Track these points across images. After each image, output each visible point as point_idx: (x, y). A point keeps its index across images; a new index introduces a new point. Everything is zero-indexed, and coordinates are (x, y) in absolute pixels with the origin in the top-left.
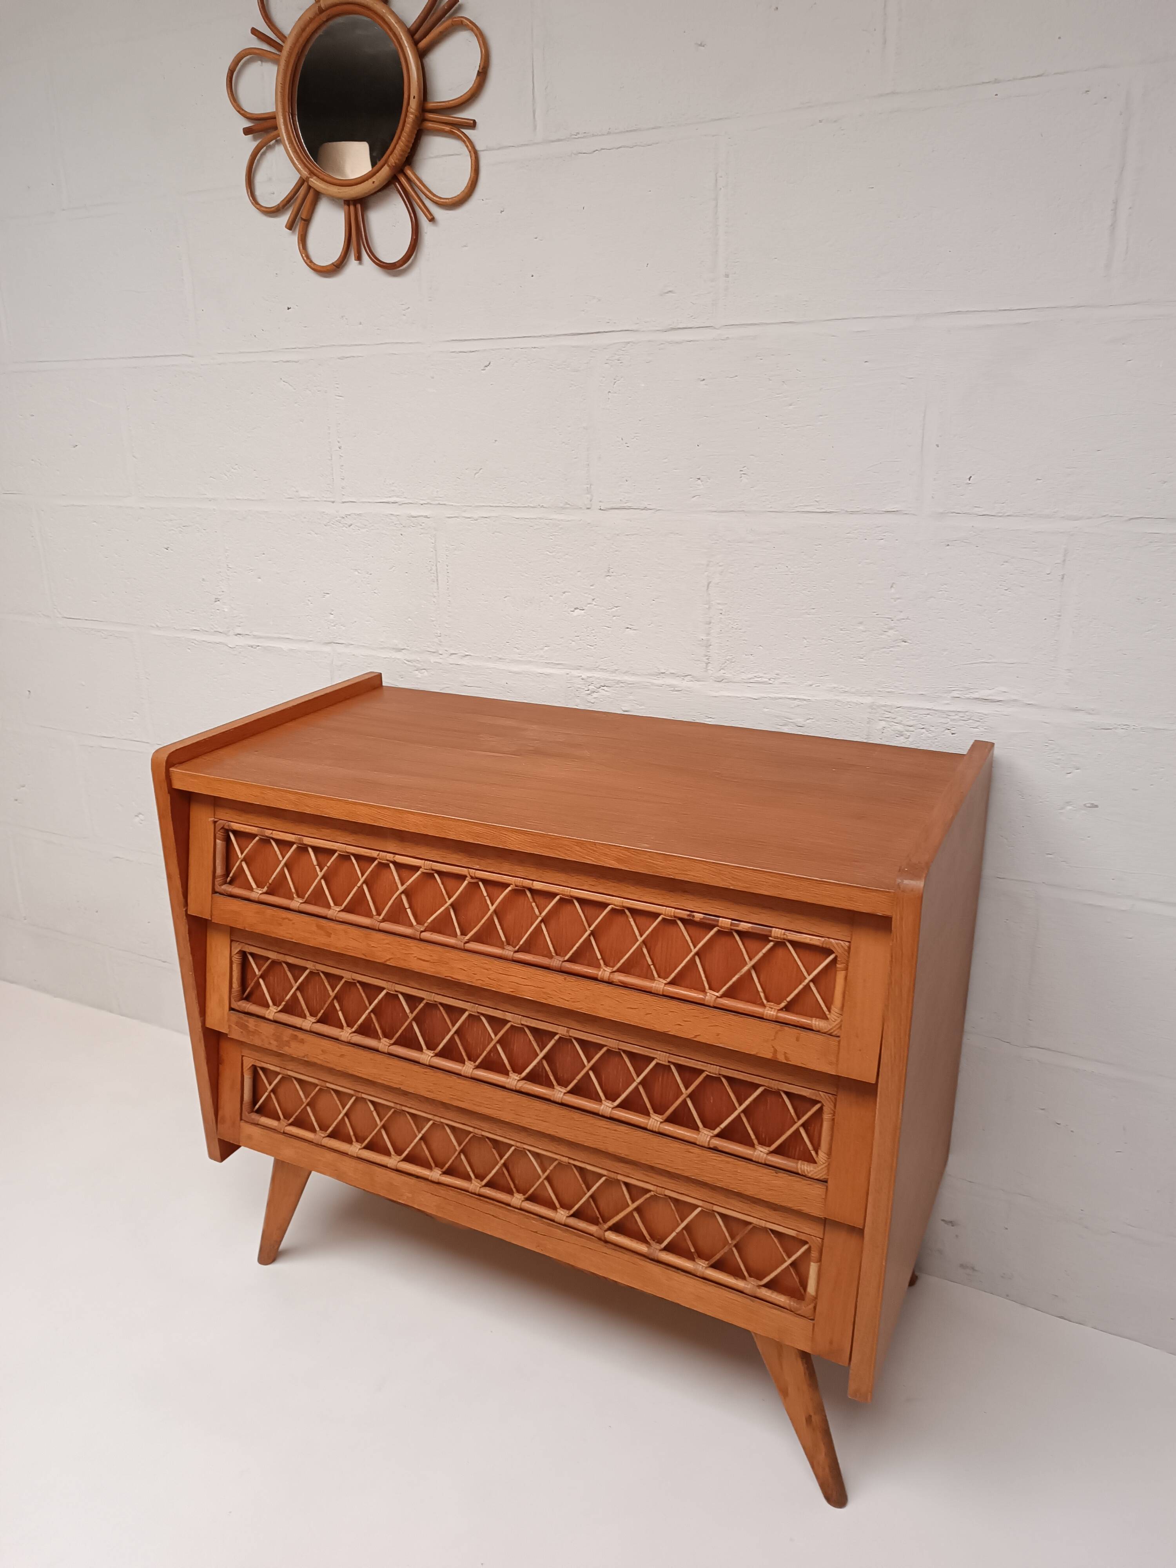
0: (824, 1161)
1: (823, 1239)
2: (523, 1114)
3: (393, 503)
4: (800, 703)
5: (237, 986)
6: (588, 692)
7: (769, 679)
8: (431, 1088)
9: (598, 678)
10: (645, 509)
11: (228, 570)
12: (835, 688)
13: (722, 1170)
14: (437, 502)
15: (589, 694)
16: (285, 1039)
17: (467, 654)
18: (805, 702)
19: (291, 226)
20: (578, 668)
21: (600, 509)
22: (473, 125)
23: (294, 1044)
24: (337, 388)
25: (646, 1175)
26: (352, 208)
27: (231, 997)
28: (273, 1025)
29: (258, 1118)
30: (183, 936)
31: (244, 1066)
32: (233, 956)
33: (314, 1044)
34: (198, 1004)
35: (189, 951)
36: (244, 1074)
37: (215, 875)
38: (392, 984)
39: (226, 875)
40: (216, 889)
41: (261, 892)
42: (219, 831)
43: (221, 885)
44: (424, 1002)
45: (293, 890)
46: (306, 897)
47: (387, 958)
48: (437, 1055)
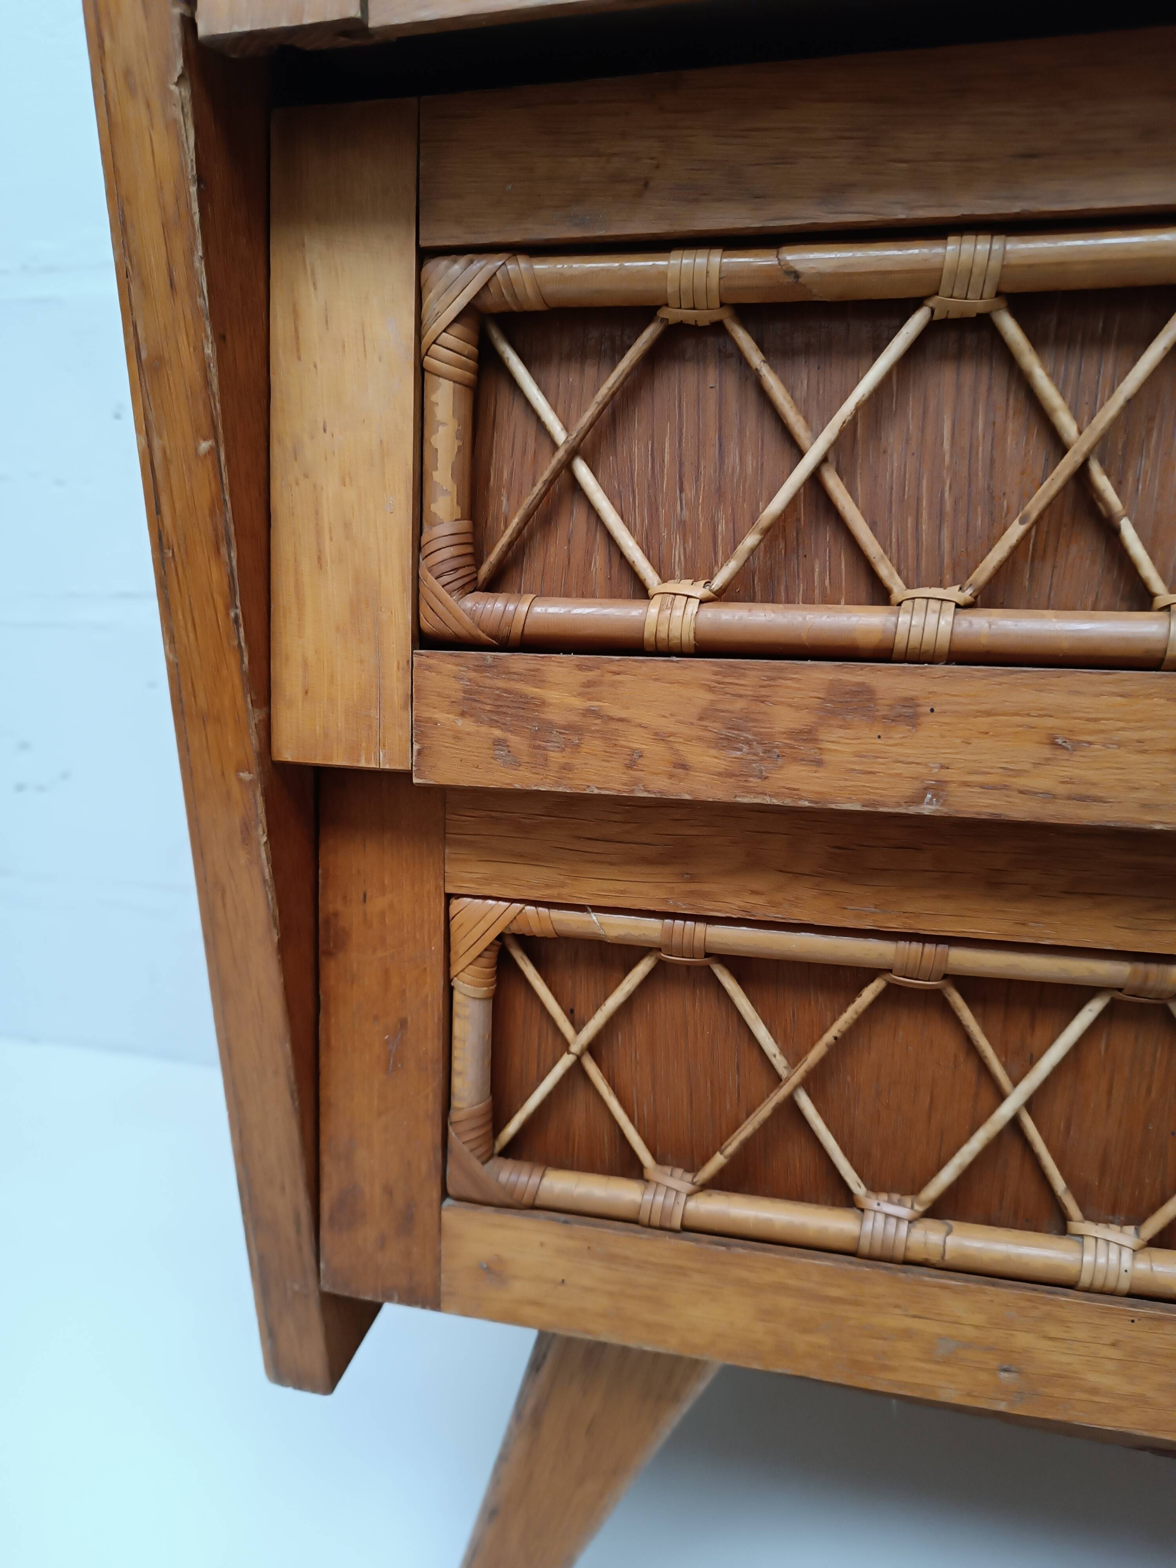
27: (423, 572)
28: (704, 668)
29: (535, 1179)
30: (163, 208)
31: (460, 945)
32: (434, 342)
33: (989, 713)
34: (242, 630)
35: (200, 301)
36: (456, 983)
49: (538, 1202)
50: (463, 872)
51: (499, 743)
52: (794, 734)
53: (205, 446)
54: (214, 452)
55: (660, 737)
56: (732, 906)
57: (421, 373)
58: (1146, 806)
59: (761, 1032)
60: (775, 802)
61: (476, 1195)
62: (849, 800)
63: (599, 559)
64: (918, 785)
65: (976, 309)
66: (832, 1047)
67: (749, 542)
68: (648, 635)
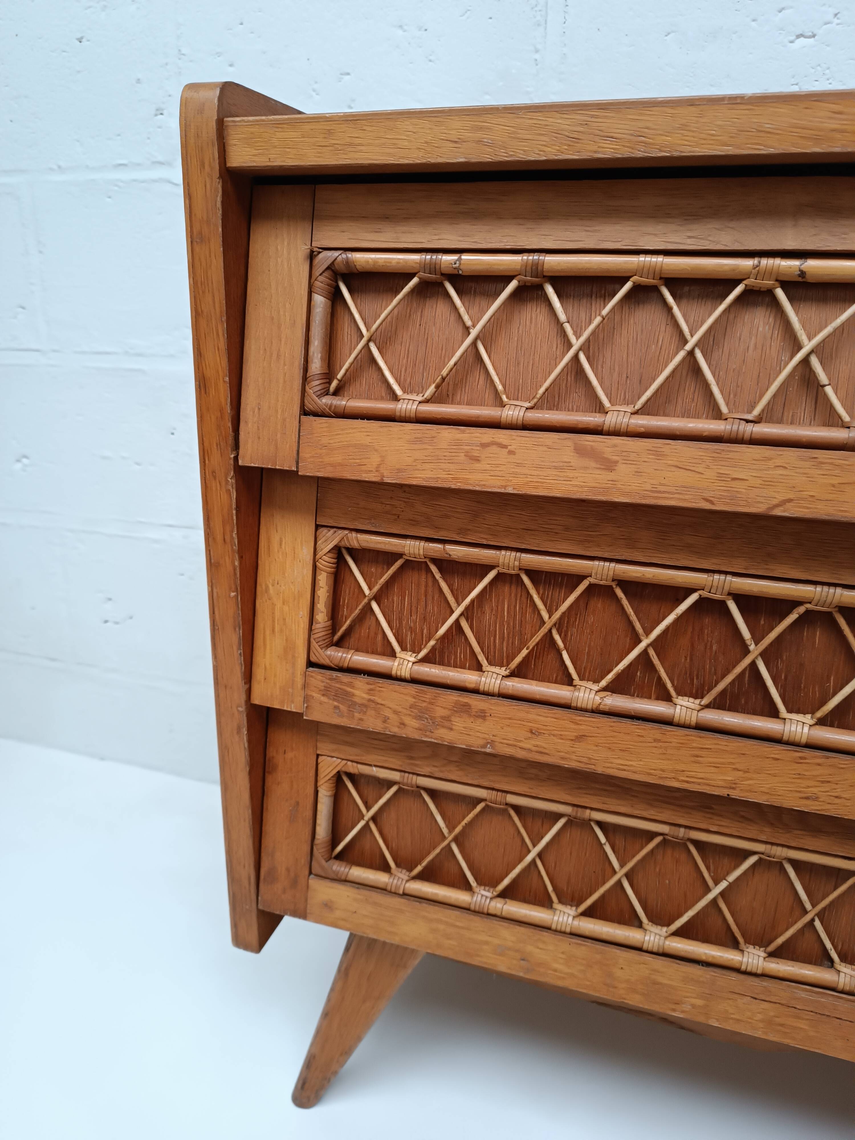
5: (326, 619)
27: (312, 640)
28: (412, 689)
29: (347, 870)
30: (223, 516)
31: (321, 775)
32: (320, 558)
33: (510, 719)
34: (242, 658)
35: (234, 547)
36: (319, 789)
37: (308, 375)
38: (722, 577)
39: (328, 375)
40: (310, 406)
41: (420, 398)
42: (320, 275)
43: (320, 396)
44: (802, 609)
45: (500, 387)
46: (538, 396)
47: (775, 502)
48: (822, 722)
49: (347, 879)
50: (324, 747)
51: (336, 707)
52: (443, 718)
53: (233, 594)
54: (236, 596)
55: (396, 712)
56: (426, 770)
57: (315, 568)
58: (563, 758)
59: (439, 819)
60: (436, 741)
61: (323, 874)
62: (461, 744)
63: (380, 637)
64: (485, 741)
65: (513, 572)
66: (464, 828)
67: (432, 643)
68: (394, 673)
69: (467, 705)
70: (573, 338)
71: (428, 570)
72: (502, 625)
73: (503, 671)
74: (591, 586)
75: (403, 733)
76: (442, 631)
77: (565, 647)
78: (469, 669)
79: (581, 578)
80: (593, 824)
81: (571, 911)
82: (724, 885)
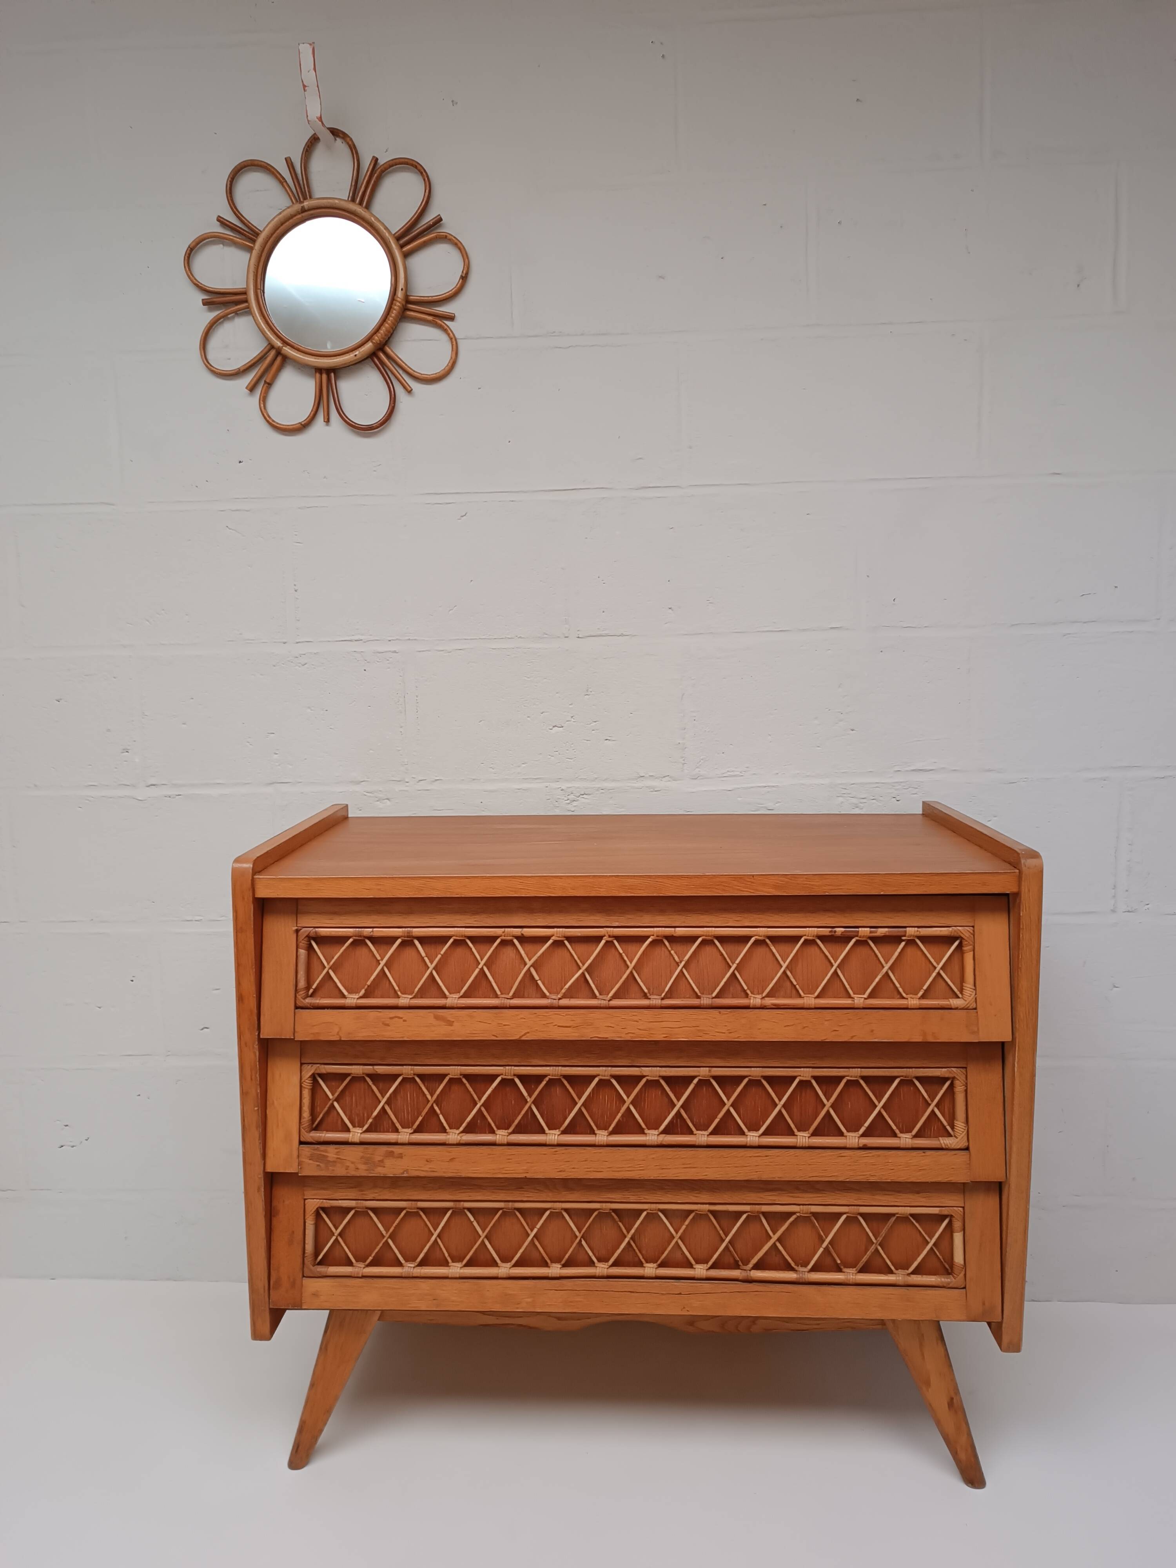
0: (963, 1130)
1: (963, 1208)
2: (668, 1167)
3: (356, 641)
4: (769, 790)
5: (309, 1115)
6: (568, 801)
7: (741, 772)
8: (563, 1166)
9: (578, 788)
10: (622, 635)
11: (143, 718)
12: (798, 773)
13: (874, 1165)
14: (407, 638)
15: (569, 804)
16: (378, 1158)
17: (438, 778)
18: (774, 789)
19: (252, 389)
20: (557, 780)
21: (578, 637)
22: (451, 318)
23: (388, 1162)
24: (296, 535)
25: (792, 1196)
26: (324, 376)
27: (301, 1129)
28: (361, 1148)
29: (326, 1269)
30: (251, 1063)
31: (307, 1211)
32: (304, 1081)
33: (415, 1156)
34: (261, 1145)
36: (306, 1221)
37: (298, 988)
38: (510, 1067)
39: (308, 988)
40: (299, 1004)
41: (357, 997)
42: (303, 940)
43: (304, 999)
44: (547, 1079)
45: (397, 988)
46: (415, 992)
47: (523, 1033)
48: (564, 1132)
49: (327, 1275)
50: (309, 1193)
51: (318, 1165)
52: (379, 1161)
53: (256, 1108)
54: (258, 1109)
55: (353, 1163)
56: (370, 1196)
57: (301, 1087)
59: (380, 1226)
60: (376, 1175)
61: (312, 1275)
62: (391, 1174)
63: (340, 1121)
64: (403, 1171)
65: (411, 1077)
66: (395, 1227)
67: (370, 1121)
68: (350, 1141)
69: (392, 1152)
70: (429, 964)
71: (365, 1081)
72: (407, 1106)
73: (410, 1131)
74: (450, 1079)
75: (357, 1174)
76: (375, 1113)
77: (441, 1113)
78: (392, 1132)
79: (445, 1076)
80: (466, 1211)
81: (459, 1265)
82: (535, 1230)
